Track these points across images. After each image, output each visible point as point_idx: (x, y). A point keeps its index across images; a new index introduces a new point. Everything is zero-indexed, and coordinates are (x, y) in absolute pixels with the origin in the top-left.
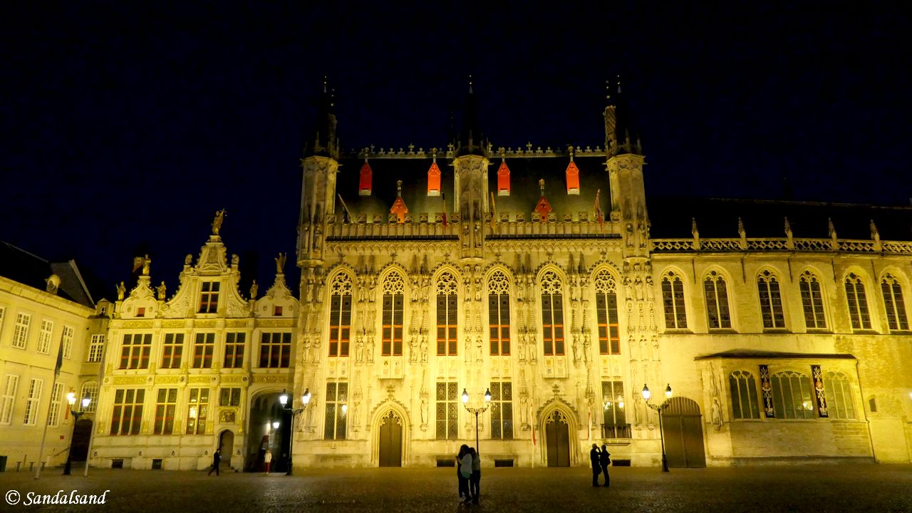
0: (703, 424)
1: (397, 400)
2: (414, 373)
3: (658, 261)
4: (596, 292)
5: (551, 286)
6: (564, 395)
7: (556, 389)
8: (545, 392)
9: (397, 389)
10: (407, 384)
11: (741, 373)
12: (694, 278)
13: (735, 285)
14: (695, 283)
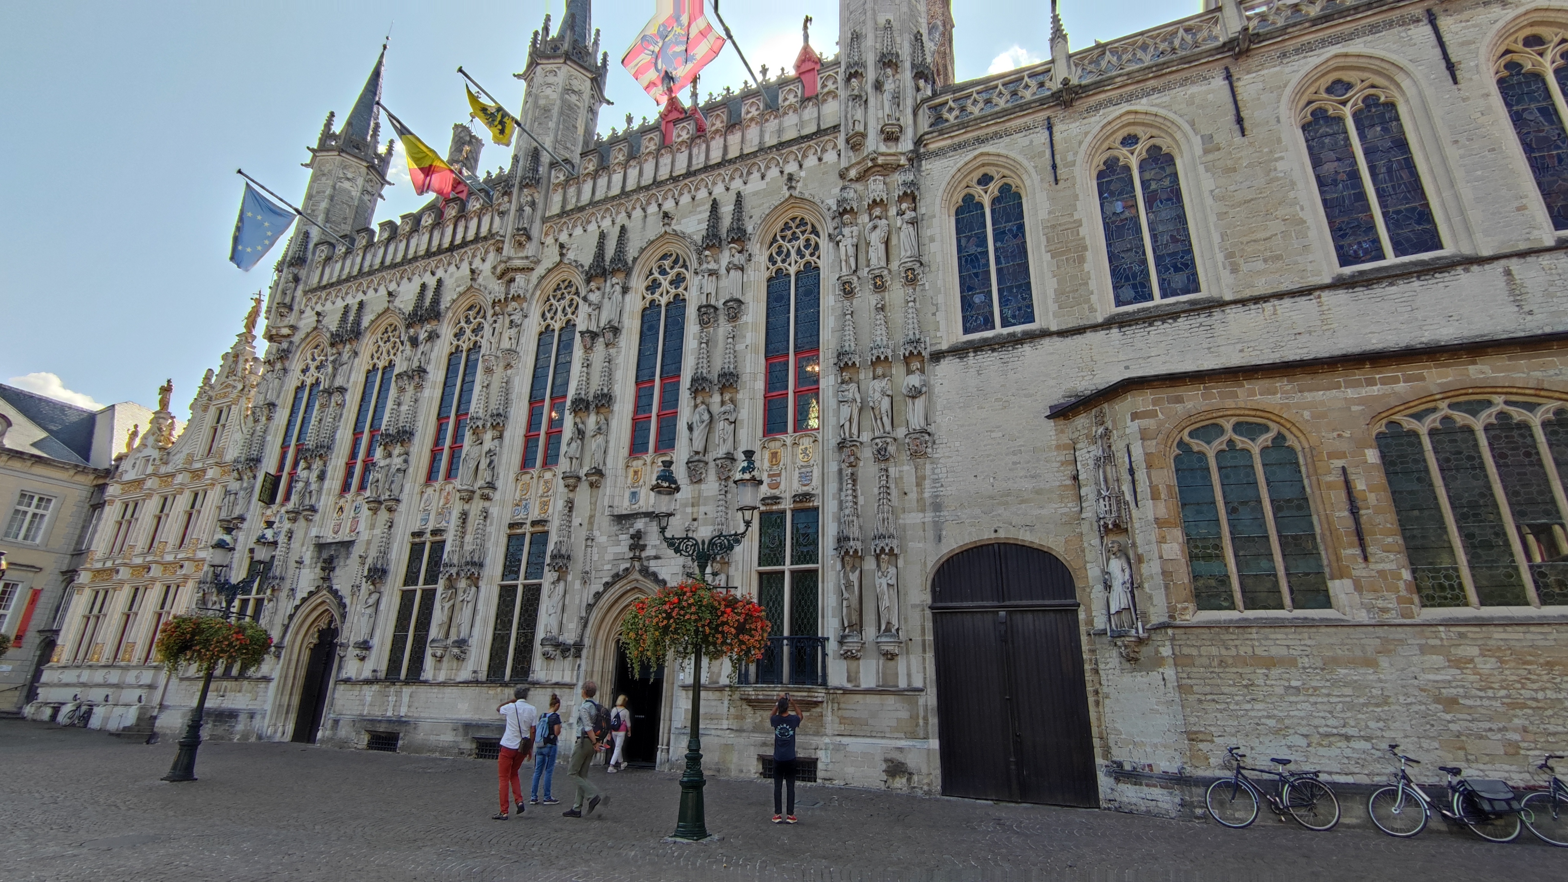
0: (1084, 639)
1: (335, 587)
2: (372, 527)
3: (939, 153)
4: (767, 275)
5: (665, 284)
6: (657, 558)
7: (637, 542)
8: (612, 551)
9: (340, 563)
10: (357, 551)
11: (1229, 434)
12: (1054, 167)
13: (1206, 152)
14: (1057, 181)
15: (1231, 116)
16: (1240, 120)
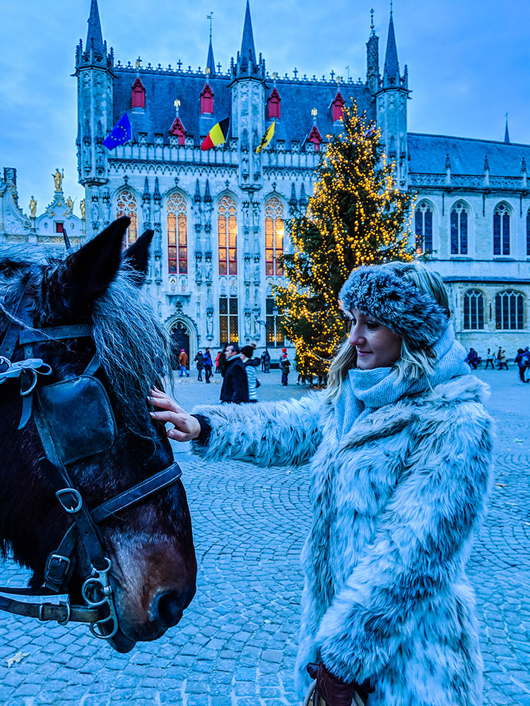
1: (185, 314)
2: (199, 291)
9: (185, 304)
10: (193, 300)
11: (473, 293)
12: (443, 210)
13: (476, 218)
14: (443, 215)
15: (482, 210)
16: (484, 212)
